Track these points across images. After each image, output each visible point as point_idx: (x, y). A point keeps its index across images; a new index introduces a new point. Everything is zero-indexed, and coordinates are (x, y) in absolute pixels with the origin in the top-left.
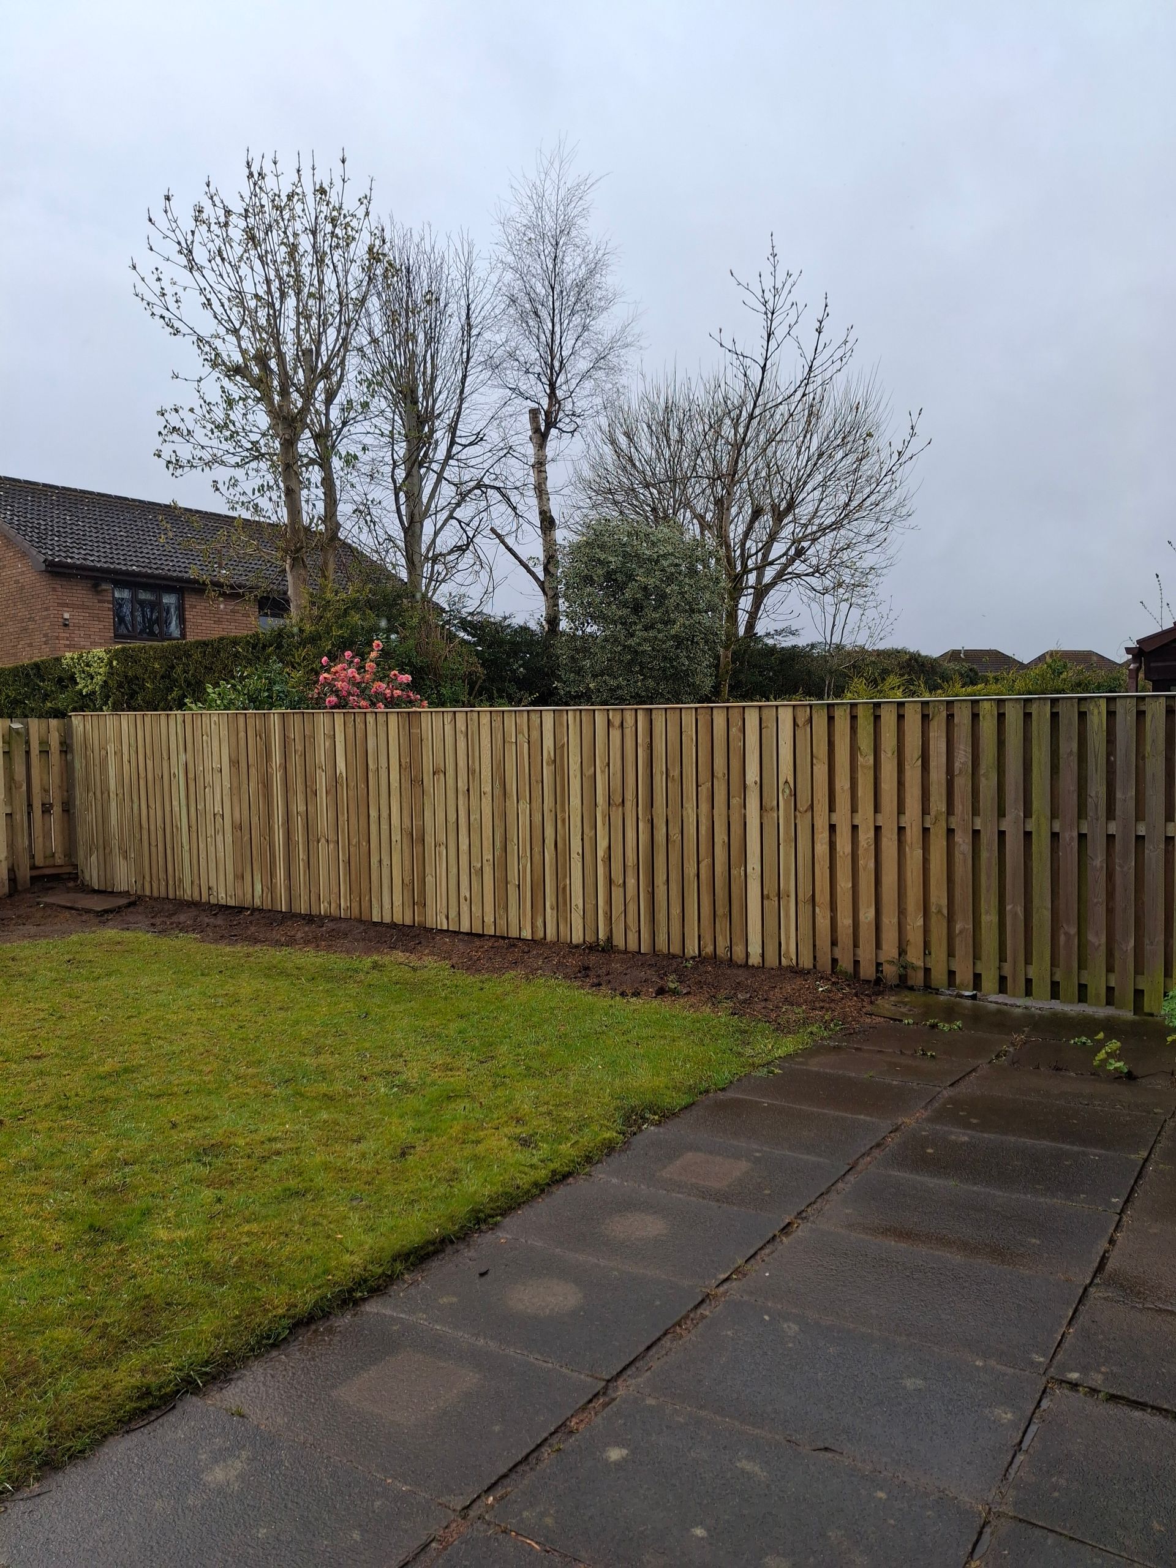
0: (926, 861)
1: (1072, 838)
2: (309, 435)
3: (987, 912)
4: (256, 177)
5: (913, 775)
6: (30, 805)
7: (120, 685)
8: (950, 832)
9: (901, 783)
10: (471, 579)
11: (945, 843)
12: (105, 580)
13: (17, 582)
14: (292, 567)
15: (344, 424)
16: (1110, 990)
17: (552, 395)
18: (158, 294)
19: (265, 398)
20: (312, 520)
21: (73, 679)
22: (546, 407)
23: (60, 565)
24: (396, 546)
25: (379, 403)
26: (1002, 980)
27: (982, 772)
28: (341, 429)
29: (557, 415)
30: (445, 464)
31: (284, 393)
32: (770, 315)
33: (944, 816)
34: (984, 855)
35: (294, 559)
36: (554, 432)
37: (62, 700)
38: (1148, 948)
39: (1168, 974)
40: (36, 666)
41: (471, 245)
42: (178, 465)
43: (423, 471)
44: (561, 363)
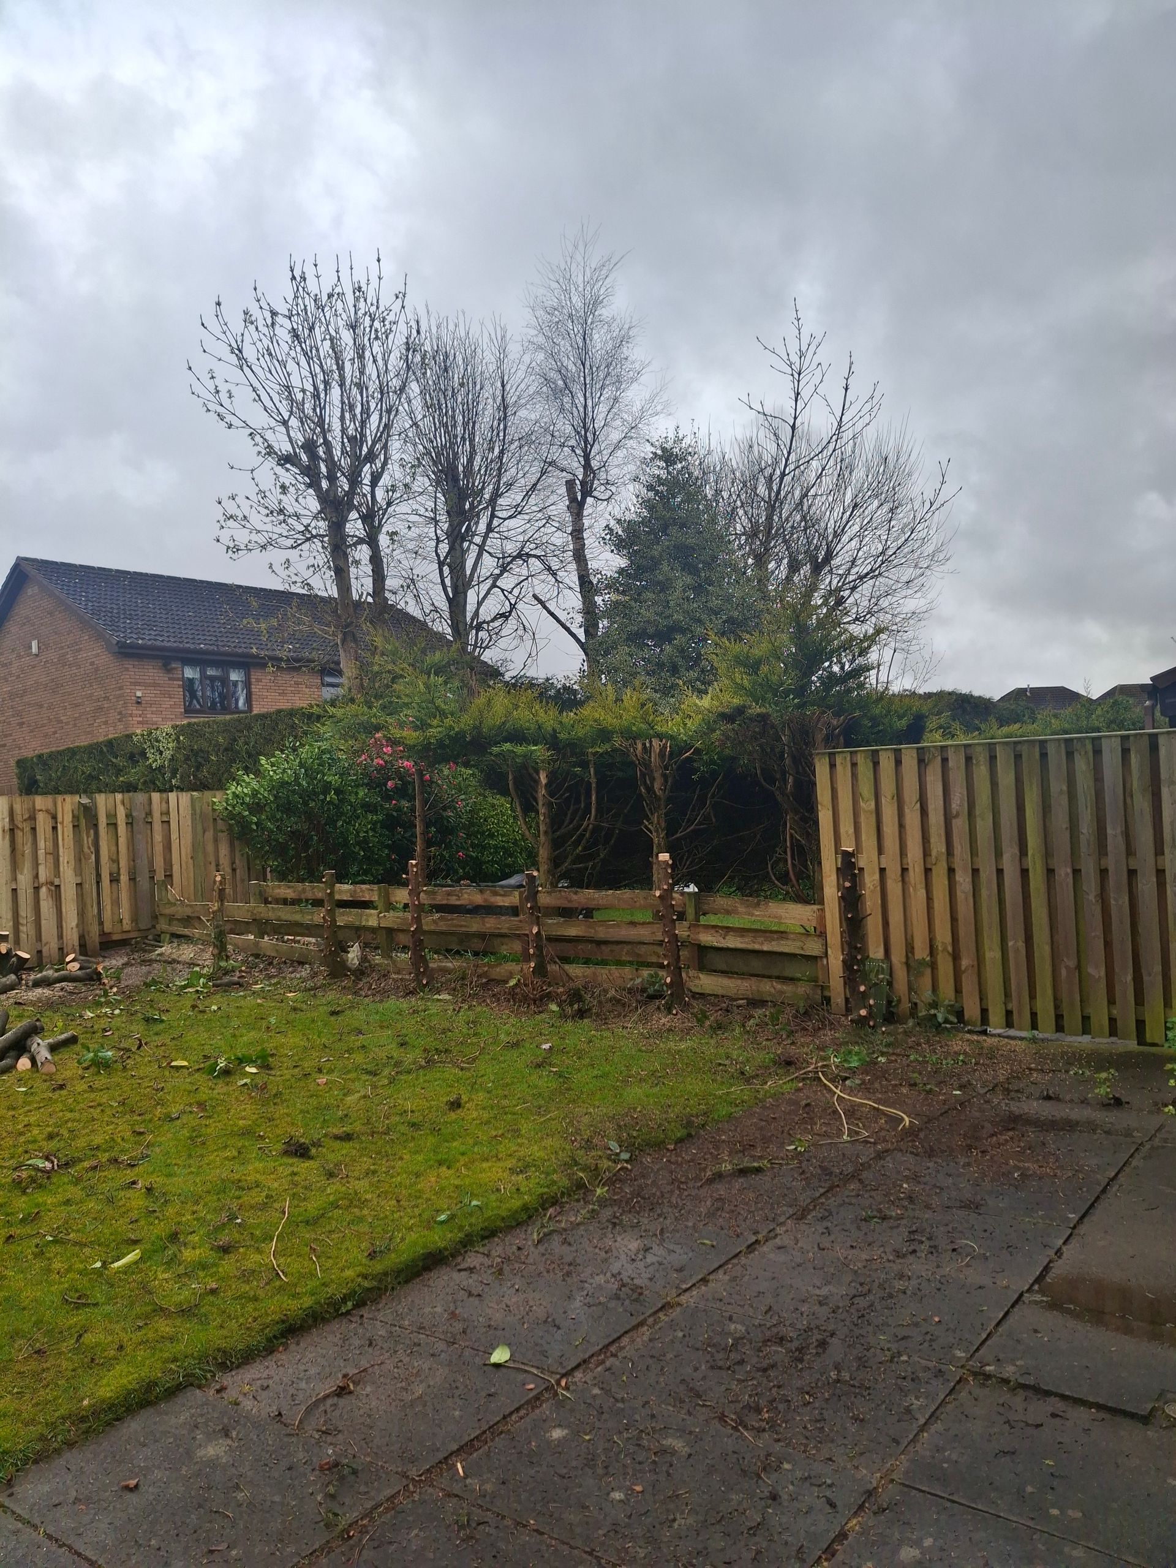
0: (929, 899)
1: (1067, 874)
2: (357, 516)
3: (991, 949)
4: (299, 280)
5: (913, 818)
6: (99, 876)
7: (187, 758)
8: (951, 871)
9: (901, 826)
10: (515, 643)
11: (946, 883)
12: (176, 659)
13: (92, 664)
14: (344, 641)
15: (389, 504)
16: (1112, 1021)
17: (587, 466)
18: (213, 391)
19: (314, 484)
20: (361, 596)
21: (143, 754)
22: (580, 477)
23: (132, 646)
24: (441, 617)
25: (422, 482)
26: (1009, 1014)
27: (977, 813)
28: (386, 510)
29: (592, 484)
30: (486, 537)
31: (332, 478)
32: (796, 376)
33: (944, 857)
34: (984, 893)
35: (345, 634)
36: (589, 500)
37: (133, 774)
38: (1146, 978)
39: (1167, 1004)
40: (110, 743)
41: (504, 330)
42: (237, 549)
43: (466, 544)
44: (594, 434)
